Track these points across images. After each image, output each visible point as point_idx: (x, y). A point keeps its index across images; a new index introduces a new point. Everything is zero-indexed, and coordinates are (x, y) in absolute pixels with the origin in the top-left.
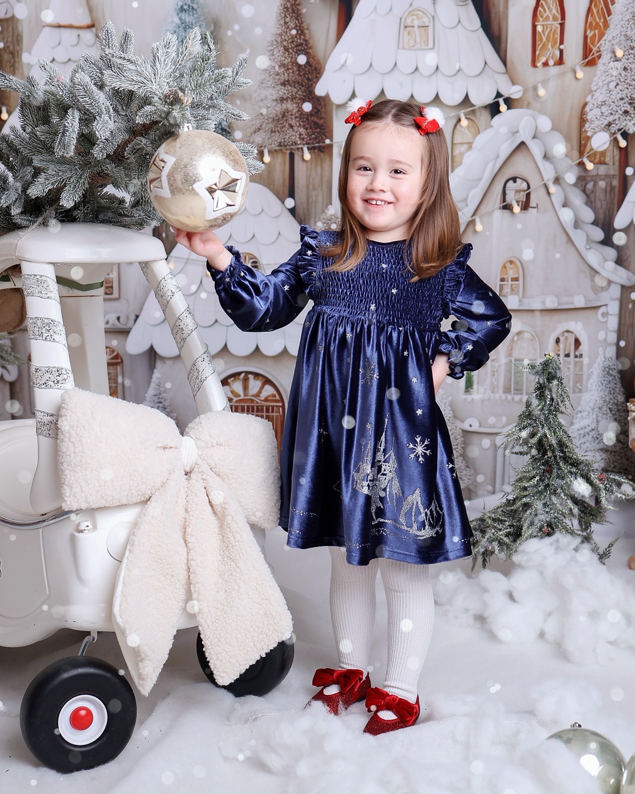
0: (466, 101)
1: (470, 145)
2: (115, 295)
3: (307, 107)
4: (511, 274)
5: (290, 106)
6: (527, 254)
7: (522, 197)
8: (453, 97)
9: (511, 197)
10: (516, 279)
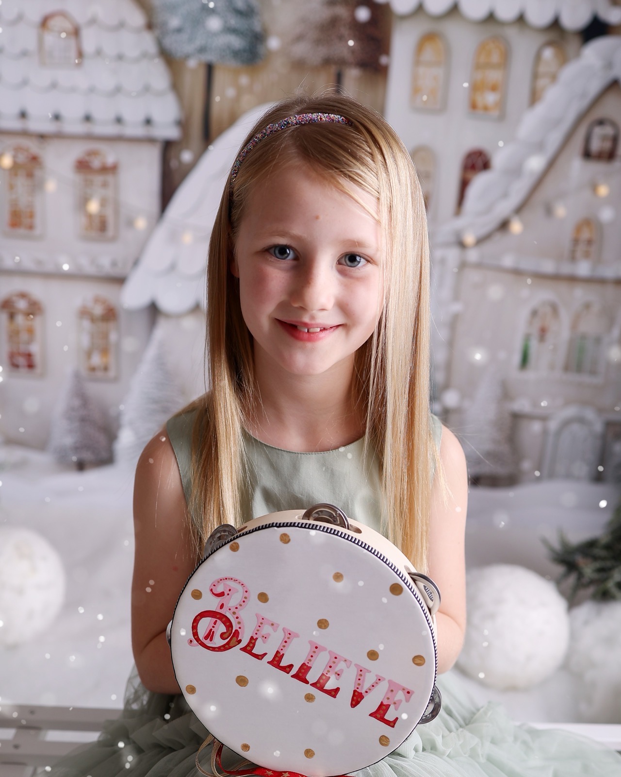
0: (555, 25)
1: (554, 78)
2: (110, 232)
3: (363, 14)
4: (585, 235)
5: (341, 11)
6: (606, 215)
7: (607, 145)
8: (539, 17)
9: (596, 145)
10: (590, 242)
